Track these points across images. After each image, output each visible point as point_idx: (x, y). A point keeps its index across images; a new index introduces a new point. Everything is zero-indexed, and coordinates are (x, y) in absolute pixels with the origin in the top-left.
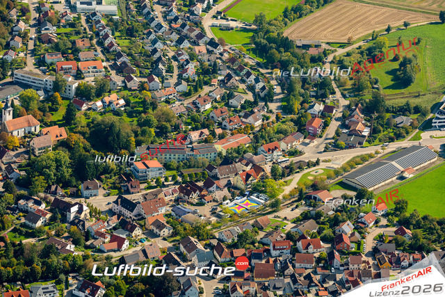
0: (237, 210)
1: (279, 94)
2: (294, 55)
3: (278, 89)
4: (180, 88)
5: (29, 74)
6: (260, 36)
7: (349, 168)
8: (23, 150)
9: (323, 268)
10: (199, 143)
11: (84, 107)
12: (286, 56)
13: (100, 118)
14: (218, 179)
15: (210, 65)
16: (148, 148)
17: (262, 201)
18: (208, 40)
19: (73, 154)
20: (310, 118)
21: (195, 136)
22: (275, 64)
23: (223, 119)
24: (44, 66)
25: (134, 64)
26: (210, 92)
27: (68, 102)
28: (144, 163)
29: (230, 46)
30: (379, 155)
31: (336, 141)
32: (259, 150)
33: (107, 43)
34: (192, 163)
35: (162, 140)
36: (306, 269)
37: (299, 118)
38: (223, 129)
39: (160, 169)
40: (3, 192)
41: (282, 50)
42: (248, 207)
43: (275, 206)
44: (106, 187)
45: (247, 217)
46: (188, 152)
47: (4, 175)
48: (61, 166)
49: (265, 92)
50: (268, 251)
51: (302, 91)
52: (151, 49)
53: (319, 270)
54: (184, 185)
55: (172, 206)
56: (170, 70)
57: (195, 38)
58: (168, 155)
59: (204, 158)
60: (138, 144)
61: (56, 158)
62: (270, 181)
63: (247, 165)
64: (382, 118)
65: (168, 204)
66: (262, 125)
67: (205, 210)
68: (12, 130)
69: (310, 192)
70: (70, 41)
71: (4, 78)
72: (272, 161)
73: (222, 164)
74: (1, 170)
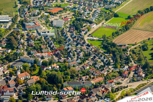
1: (112, 63)
2: (117, 49)
3: (112, 61)
4: (78, 61)
5: (25, 57)
6: (104, 42)
7: (138, 88)
8: (24, 84)
10: (85, 81)
11: (45, 69)
12: (114, 49)
13: (51, 73)
14: (93, 93)
15: (88, 53)
16: (68, 83)
17: (109, 101)
18: (87, 44)
19: (42, 85)
20: (124, 71)
21: (84, 78)
22: (110, 52)
24: (30, 55)
25: (62, 53)
26: (88, 62)
27: (39, 67)
28: (67, 88)
29: (94, 46)
30: (148, 84)
31: (133, 79)
32: (107, 83)
33: (52, 46)
35: (73, 80)
37: (120, 71)
38: (93, 75)
39: (72, 90)
40: (18, 99)
41: (113, 47)
44: (54, 97)
46: (82, 84)
47: (18, 93)
48: (38, 90)
49: (107, 62)
51: (120, 61)
52: (67, 48)
54: (81, 96)
56: (74, 55)
57: (82, 44)
58: (75, 85)
59: (88, 86)
60: (64, 81)
61: (36, 87)
62: (111, 94)
63: (103, 88)
64: (149, 70)
66: (107, 74)
68: (20, 77)
70: (39, 46)
71: (17, 59)
72: (111, 86)
73: (94, 88)
74: (17, 91)
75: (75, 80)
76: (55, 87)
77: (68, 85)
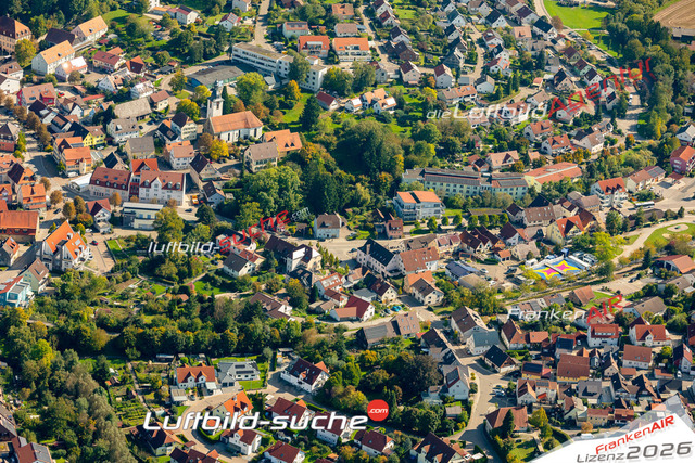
0: (546, 274)
1: (637, 107)
2: (666, 49)
3: (635, 100)
4: (483, 87)
5: (255, 50)
6: (617, 18)
8: (234, 162)
9: (665, 370)
10: (503, 171)
11: (334, 106)
12: (653, 50)
13: (354, 123)
14: (524, 227)
15: (533, 57)
16: (423, 173)
17: (587, 265)
18: (536, 19)
19: (307, 172)
20: (677, 145)
21: (497, 159)
22: (635, 61)
23: (544, 139)
24: (280, 40)
25: (417, 47)
26: (529, 96)
27: (308, 96)
28: (413, 195)
29: (570, 30)
32: (592, 188)
33: (379, 12)
34: (488, 200)
35: (446, 163)
36: (638, 369)
37: (661, 145)
38: (541, 152)
39: (436, 206)
40: (196, 222)
41: (649, 40)
42: (564, 271)
43: (605, 273)
44: (352, 226)
45: (559, 286)
46: (483, 183)
47: (202, 197)
48: (286, 189)
49: (614, 102)
50: (584, 339)
51: (673, 105)
52: (446, 26)
53: (658, 373)
54: (469, 232)
55: (449, 261)
56: (471, 60)
57: (516, 14)
58: (452, 185)
59: (505, 193)
60: (409, 165)
61: (280, 177)
62: (603, 236)
63: (570, 209)
65: (442, 258)
66: (603, 151)
67: (498, 272)
68: (219, 131)
69: (662, 256)
70: (324, 6)
71: (218, 55)
72: (611, 206)
73: (532, 205)
74: (197, 189)
75: (457, 165)
76: (362, 185)
77: (422, 182)
